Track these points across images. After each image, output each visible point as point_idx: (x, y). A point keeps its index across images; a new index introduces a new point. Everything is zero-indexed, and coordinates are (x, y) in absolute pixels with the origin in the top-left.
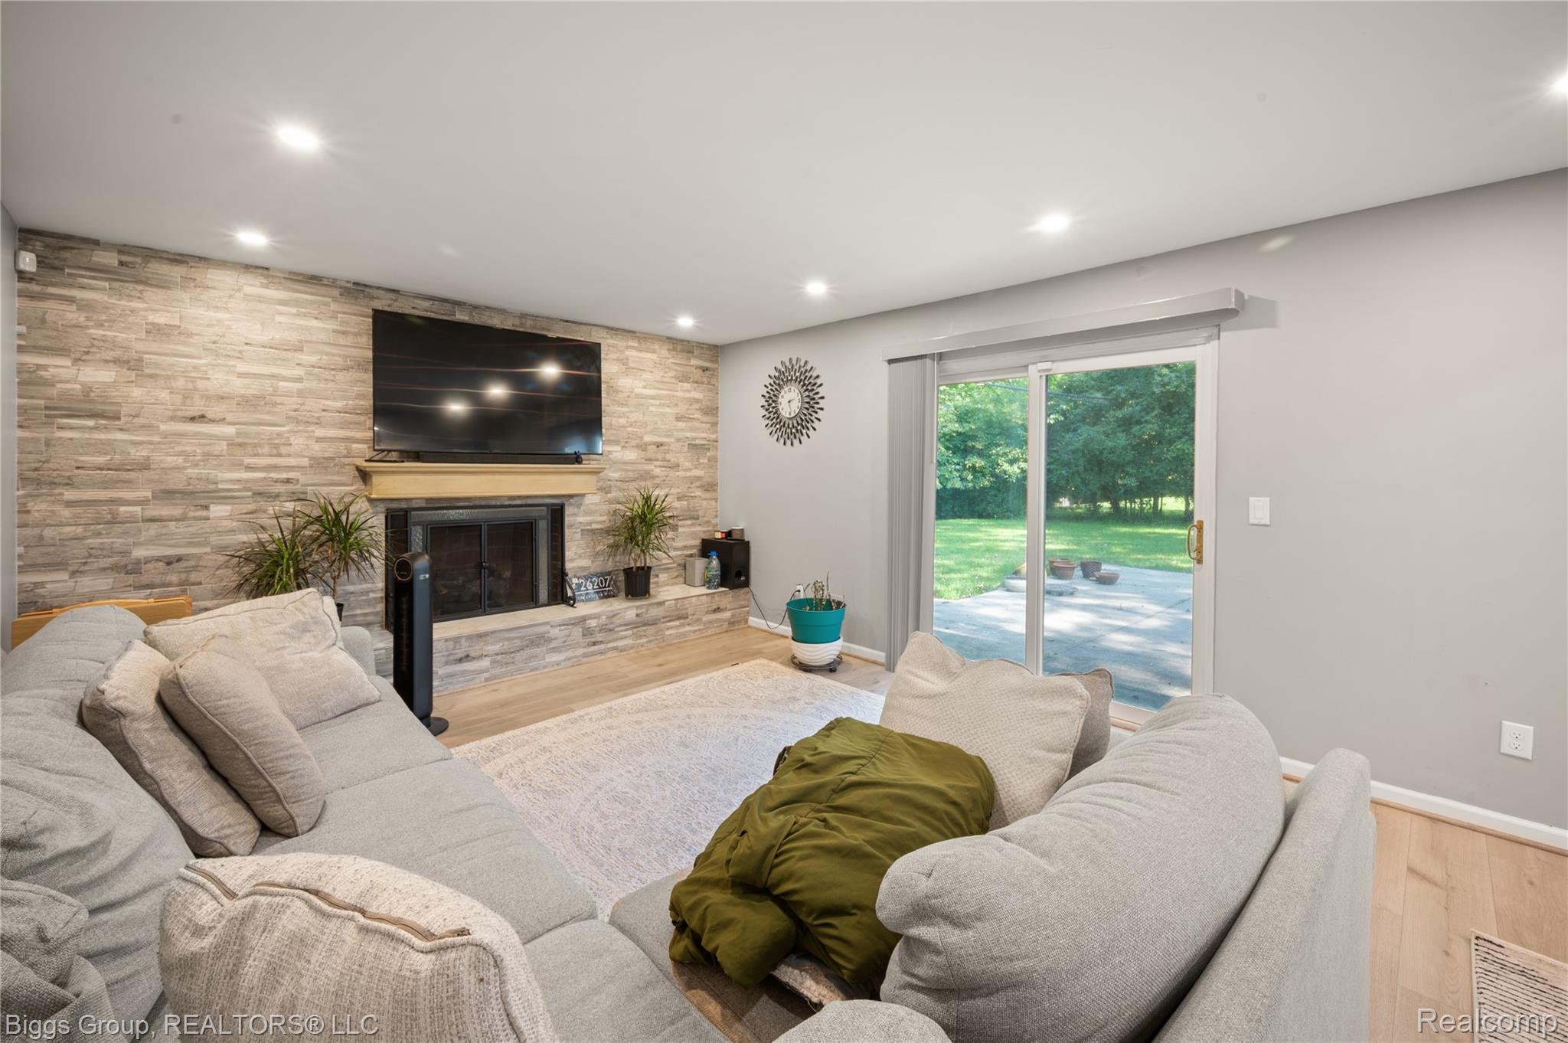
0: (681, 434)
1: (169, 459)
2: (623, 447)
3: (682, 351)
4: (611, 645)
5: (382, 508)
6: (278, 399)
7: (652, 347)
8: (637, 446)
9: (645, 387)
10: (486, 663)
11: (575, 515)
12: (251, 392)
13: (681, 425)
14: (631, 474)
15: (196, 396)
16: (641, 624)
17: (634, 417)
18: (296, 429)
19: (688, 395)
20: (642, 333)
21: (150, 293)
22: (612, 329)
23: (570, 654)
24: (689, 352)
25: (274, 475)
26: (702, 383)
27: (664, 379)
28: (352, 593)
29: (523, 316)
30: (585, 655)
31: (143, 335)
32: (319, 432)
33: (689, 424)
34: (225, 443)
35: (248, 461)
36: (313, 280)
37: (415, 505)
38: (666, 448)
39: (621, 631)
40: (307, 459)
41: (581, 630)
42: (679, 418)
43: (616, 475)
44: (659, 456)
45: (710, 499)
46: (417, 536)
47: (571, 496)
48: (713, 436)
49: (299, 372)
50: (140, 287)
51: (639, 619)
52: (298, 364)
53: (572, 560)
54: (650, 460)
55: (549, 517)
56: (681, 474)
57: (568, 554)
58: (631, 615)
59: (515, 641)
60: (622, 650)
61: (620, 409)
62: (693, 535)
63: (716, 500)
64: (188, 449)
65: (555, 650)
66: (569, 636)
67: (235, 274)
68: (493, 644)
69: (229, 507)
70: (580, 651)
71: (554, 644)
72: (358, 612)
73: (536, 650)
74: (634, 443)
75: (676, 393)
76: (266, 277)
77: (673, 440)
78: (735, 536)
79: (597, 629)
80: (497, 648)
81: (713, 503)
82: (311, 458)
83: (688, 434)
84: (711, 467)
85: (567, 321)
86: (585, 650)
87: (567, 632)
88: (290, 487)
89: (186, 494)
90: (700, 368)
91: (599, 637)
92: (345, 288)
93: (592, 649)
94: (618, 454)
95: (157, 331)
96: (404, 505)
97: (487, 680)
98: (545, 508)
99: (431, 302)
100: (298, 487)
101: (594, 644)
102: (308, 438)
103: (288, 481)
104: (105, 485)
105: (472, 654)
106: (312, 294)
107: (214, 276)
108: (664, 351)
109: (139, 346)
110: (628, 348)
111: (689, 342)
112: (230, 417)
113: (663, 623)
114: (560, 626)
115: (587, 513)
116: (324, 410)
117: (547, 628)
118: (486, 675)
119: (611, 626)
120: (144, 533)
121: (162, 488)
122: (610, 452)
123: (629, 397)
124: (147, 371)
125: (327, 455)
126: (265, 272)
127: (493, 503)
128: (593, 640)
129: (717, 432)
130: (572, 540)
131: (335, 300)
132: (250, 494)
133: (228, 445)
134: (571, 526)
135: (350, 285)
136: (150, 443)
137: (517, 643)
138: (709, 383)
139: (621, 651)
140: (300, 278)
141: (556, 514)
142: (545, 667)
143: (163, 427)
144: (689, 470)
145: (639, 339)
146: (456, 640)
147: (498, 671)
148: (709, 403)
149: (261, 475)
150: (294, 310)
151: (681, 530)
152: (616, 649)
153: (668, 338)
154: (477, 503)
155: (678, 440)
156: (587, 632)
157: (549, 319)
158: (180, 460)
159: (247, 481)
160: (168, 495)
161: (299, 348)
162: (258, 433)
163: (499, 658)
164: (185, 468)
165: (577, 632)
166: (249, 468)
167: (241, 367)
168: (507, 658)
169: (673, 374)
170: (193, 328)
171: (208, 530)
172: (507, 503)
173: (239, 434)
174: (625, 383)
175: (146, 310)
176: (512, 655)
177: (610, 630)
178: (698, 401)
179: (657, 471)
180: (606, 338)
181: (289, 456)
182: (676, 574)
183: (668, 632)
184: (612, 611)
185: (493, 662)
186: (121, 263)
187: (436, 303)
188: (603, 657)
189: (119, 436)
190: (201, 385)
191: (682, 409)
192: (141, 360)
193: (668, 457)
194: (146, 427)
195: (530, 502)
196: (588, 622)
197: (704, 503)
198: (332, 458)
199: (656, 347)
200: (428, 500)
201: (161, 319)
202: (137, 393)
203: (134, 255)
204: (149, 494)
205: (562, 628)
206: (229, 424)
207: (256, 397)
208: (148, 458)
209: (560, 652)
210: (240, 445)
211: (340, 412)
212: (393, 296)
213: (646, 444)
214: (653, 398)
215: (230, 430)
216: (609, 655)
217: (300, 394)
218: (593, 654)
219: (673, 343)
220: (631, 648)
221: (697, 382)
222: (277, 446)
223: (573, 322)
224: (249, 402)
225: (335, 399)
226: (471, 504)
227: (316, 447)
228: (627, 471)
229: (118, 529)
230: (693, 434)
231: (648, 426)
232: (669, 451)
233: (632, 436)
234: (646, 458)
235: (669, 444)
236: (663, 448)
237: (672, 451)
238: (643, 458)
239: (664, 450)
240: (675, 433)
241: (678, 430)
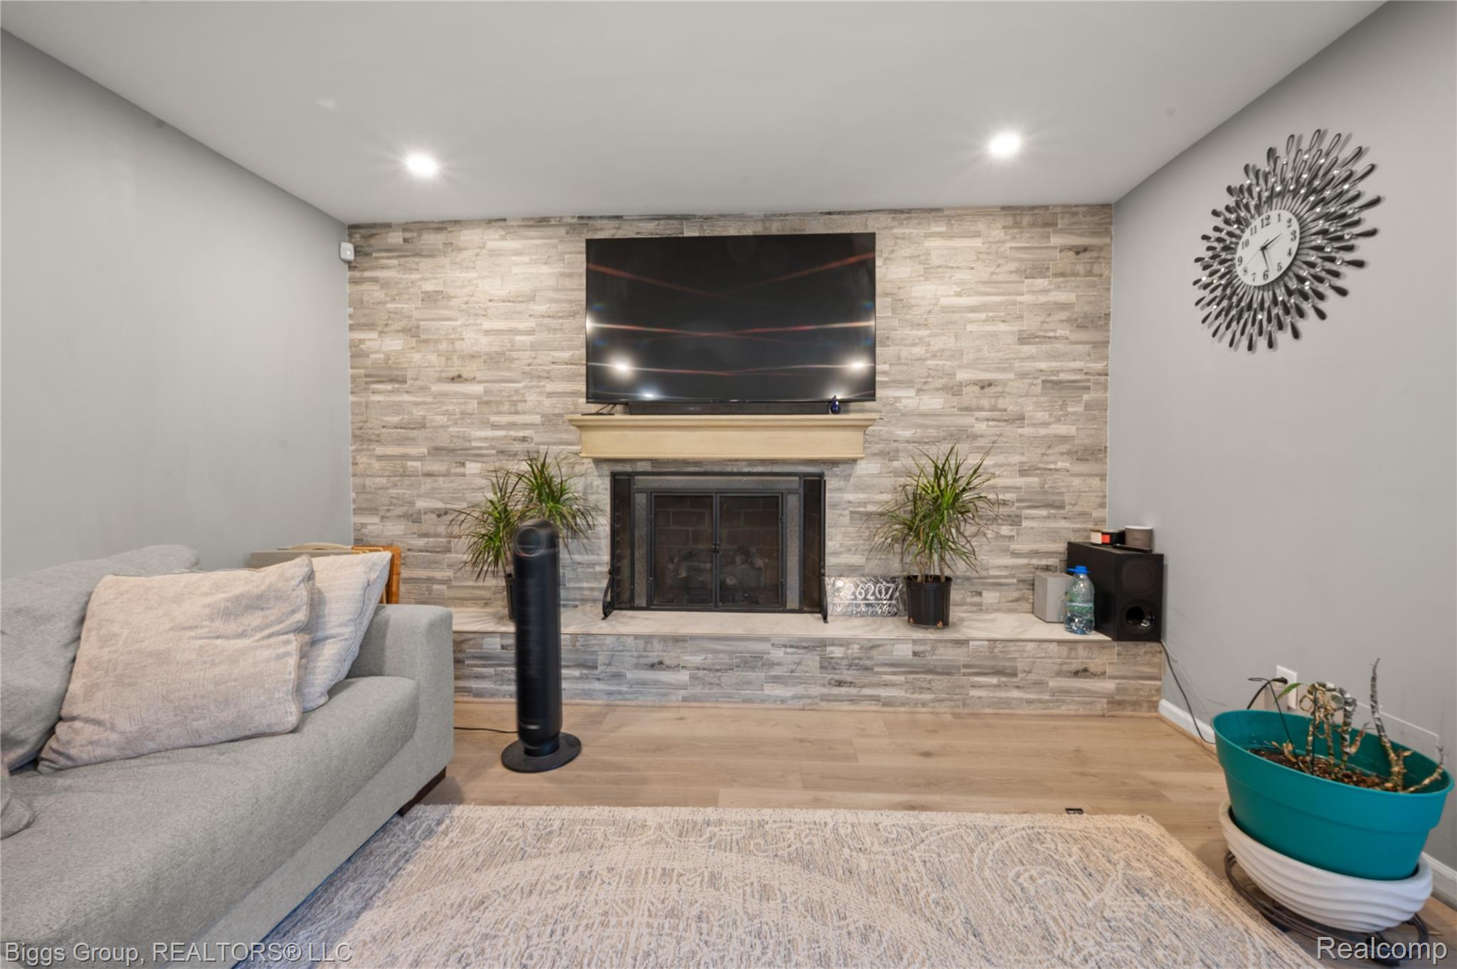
0: (1029, 366)
1: (438, 418)
2: (919, 390)
3: (1033, 225)
4: (866, 691)
5: (606, 469)
6: (514, 354)
7: (973, 228)
8: (945, 389)
9: (958, 295)
10: (683, 676)
11: (840, 490)
12: (494, 349)
13: (1028, 349)
14: (933, 432)
15: (455, 358)
16: (918, 668)
17: (937, 344)
18: (530, 384)
19: (1042, 299)
20: (954, 208)
21: (425, 264)
22: (902, 211)
23: (800, 690)
24: (1046, 225)
25: (513, 433)
26: (1075, 274)
27: (995, 278)
28: (579, 563)
29: (767, 218)
30: (824, 698)
31: (419, 304)
32: (550, 387)
33: (1044, 347)
34: (476, 401)
35: (493, 419)
36: (542, 222)
37: (641, 467)
38: (999, 389)
39: (886, 673)
40: (539, 417)
41: (818, 658)
42: (1023, 339)
43: (908, 434)
44: (985, 403)
45: (1090, 475)
46: (641, 500)
47: (834, 463)
48: (1099, 366)
49: (531, 324)
50: (416, 260)
51: (917, 661)
52: (530, 316)
53: (836, 554)
54: (967, 409)
55: (801, 491)
56: (1027, 431)
57: (830, 545)
58: (904, 651)
59: (721, 656)
60: (888, 703)
61: (914, 332)
62: (1053, 535)
63: (1103, 477)
64: (450, 408)
65: (777, 680)
66: (799, 664)
67: (479, 231)
68: (693, 653)
69: (479, 465)
70: (817, 690)
71: (776, 672)
72: (585, 585)
73: (750, 675)
74: (939, 383)
75: (1019, 298)
76: (501, 227)
77: (1012, 376)
78: (1131, 542)
79: (845, 662)
80: (697, 659)
81: (1096, 482)
82: (543, 415)
83: (1043, 365)
84: (1094, 419)
85: (830, 213)
86: (825, 691)
87: (796, 658)
88: (525, 446)
89: (451, 451)
90: (1070, 249)
91: (847, 675)
92: (570, 225)
93: (836, 691)
94: (909, 401)
95: (431, 299)
96: (628, 468)
97: (685, 699)
98: (796, 478)
99: (657, 222)
100: (531, 446)
101: (840, 684)
102: (540, 393)
103: (524, 439)
104: (400, 441)
105: (667, 662)
106: (541, 238)
107: (468, 237)
108: (996, 231)
109: (416, 314)
110: (927, 236)
111: (1046, 207)
112: (479, 376)
113: (964, 675)
114: (785, 646)
115: (859, 489)
116: (553, 363)
117: (765, 646)
118: (682, 693)
119: (868, 663)
120: (423, 487)
121: (434, 444)
122: (898, 399)
123: (930, 312)
124: (423, 337)
125: (556, 411)
126: (503, 224)
127: (729, 469)
128: (837, 677)
129: (1106, 358)
130: (835, 525)
131: (562, 240)
132: (494, 452)
133: (479, 403)
134: (834, 506)
135: (575, 221)
136: (426, 403)
137: (724, 658)
138: (1089, 273)
139: (885, 704)
140: (531, 223)
141: (813, 489)
142: (763, 701)
143: (434, 388)
144: (1045, 424)
145: (949, 218)
146: (648, 638)
147: (698, 690)
148: (1087, 309)
149: (502, 433)
150: (526, 259)
151: (1025, 524)
152: (876, 699)
153: (1004, 208)
154: (709, 468)
155: (1023, 375)
156: (828, 664)
157: (805, 215)
158: (445, 418)
159: (493, 439)
160: (437, 451)
161: (531, 298)
162: (500, 391)
163: (701, 673)
164: (448, 426)
165: (812, 660)
166: (495, 427)
167: (487, 325)
168: (710, 677)
169: (1013, 266)
170: (451, 291)
171: (465, 487)
172: (746, 470)
173: (486, 392)
174: (925, 292)
175: (421, 280)
176: (718, 674)
177: (867, 669)
178: (1063, 306)
179: (981, 427)
180: (893, 227)
181: (524, 413)
182: (1016, 595)
183: (974, 693)
184: (869, 640)
185: (693, 678)
186: (405, 240)
187: (662, 222)
188: (852, 707)
189: (407, 398)
190: (458, 345)
191: (1031, 323)
192: (418, 327)
193: (1001, 403)
194: (423, 389)
195: (776, 469)
196: (829, 649)
197: (1076, 482)
198: (561, 415)
199: (981, 226)
200: (654, 461)
201: (429, 287)
202: (416, 357)
203: (412, 231)
204: (425, 451)
205: (789, 650)
206: (481, 382)
207: (496, 353)
208: (424, 418)
209: (786, 684)
210: (487, 403)
211: (567, 364)
212: (615, 223)
213: (960, 385)
214: (973, 309)
215: (478, 389)
216: (864, 706)
217: (533, 347)
218: (837, 699)
219: (1014, 215)
220: (903, 704)
221: (1062, 275)
222: (514, 403)
223: (839, 213)
224: (495, 359)
225: (562, 349)
226: (702, 470)
227: (547, 402)
228: (925, 427)
229: (407, 481)
230: (1054, 364)
231: (965, 356)
232: (1005, 395)
233: (935, 373)
234: (960, 406)
235: (1004, 383)
236: (992, 390)
237: (1010, 393)
238: (954, 407)
239: (995, 393)
240: (1017, 364)
241: (1022, 359)
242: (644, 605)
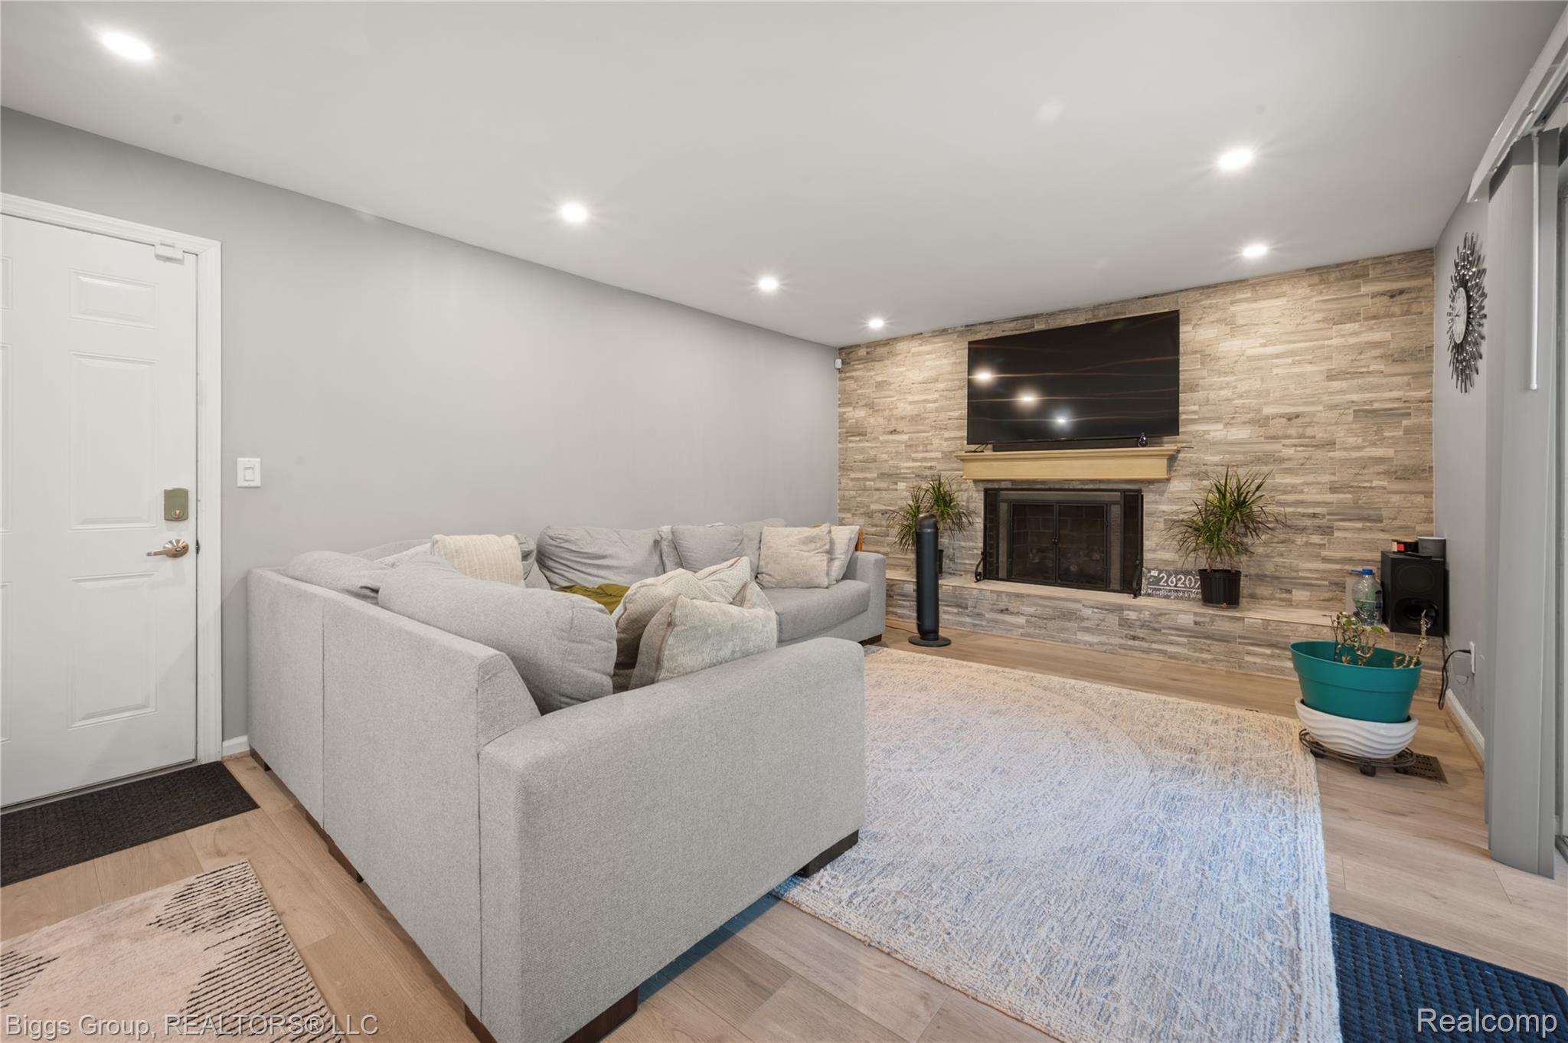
0: (1338, 399)
1: (884, 455)
2: (1226, 424)
3: (1338, 280)
4: (1155, 646)
5: (981, 487)
6: (926, 415)
7: (1278, 290)
8: (1251, 422)
9: (1264, 345)
10: (1022, 620)
11: (1156, 502)
12: (914, 413)
13: (1336, 385)
14: (1240, 457)
15: (893, 419)
16: (1198, 634)
17: (1243, 387)
18: (934, 433)
19: (1352, 340)
20: (1254, 278)
21: (877, 365)
22: (1209, 287)
23: (1104, 639)
24: (1357, 277)
25: (925, 464)
26: (1393, 315)
27: (1301, 328)
28: (964, 547)
29: (1096, 308)
30: (1121, 646)
31: (874, 389)
32: (947, 434)
33: (1355, 382)
34: (903, 445)
35: (914, 455)
36: (944, 332)
37: (1004, 485)
38: (1308, 420)
39: (1172, 635)
40: (940, 453)
41: (1117, 618)
42: (1331, 377)
43: (1217, 459)
44: (1293, 431)
45: (1411, 493)
46: (1003, 508)
47: (1151, 482)
48: (1422, 394)
49: (936, 396)
50: (873, 364)
51: (1197, 628)
52: (936, 391)
53: (1154, 551)
54: (1275, 438)
55: (1122, 503)
56: (1337, 454)
57: (1148, 544)
58: (1186, 620)
59: (1047, 609)
60: (1173, 656)
61: (1222, 379)
62: (1369, 545)
63: (1428, 494)
64: (890, 449)
65: (1087, 630)
66: (1103, 620)
67: (906, 342)
68: (1027, 606)
69: (905, 484)
70: (1116, 641)
71: (1085, 624)
72: (967, 562)
73: (1068, 625)
74: (1246, 418)
75: (1327, 342)
76: (920, 339)
77: (1321, 408)
79: (1138, 623)
80: (1031, 610)
81: (1420, 499)
82: (943, 452)
83: (1354, 397)
84: (1416, 442)
85: (1146, 297)
86: (1123, 641)
87: (1101, 616)
88: (932, 471)
89: (890, 475)
90: (1383, 294)
91: (1140, 633)
92: (958, 331)
93: (1131, 642)
94: (1218, 433)
95: (880, 385)
96: (996, 486)
97: (1022, 635)
98: (1119, 493)
99: (1015, 322)
100: (935, 472)
101: (1134, 638)
102: (941, 438)
103: (931, 468)
104: (863, 470)
105: (1011, 609)
106: (944, 342)
107: (901, 347)
108: (1302, 290)
109: (873, 395)
110: (1232, 303)
111: (1356, 262)
112: (906, 430)
113: (1240, 643)
114: (1093, 607)
115: (1171, 502)
116: (949, 419)
117: (1078, 606)
118: (1021, 630)
119: (1157, 626)
120: (874, 497)
121: (881, 471)
122: (1207, 432)
123: (1236, 362)
124: (876, 408)
125: (951, 449)
126: (920, 336)
127: (1066, 487)
128: (1132, 633)
129: (1430, 386)
130: (1152, 529)
131: (955, 342)
132: (913, 476)
133: (906, 446)
134: (1151, 514)
135: (963, 328)
136: (876, 447)
137: (1050, 611)
138: (1408, 313)
139: (1170, 657)
140: (937, 333)
141: (1132, 501)
142: (1076, 643)
143: (881, 438)
144: (1359, 448)
145: (1254, 286)
146: (999, 593)
147: (1031, 630)
148: (1405, 344)
149: (919, 464)
150: (934, 356)
151: (1336, 534)
152: (1164, 653)
153: (1308, 270)
154: (1052, 486)
155: (1333, 407)
156: (1124, 623)
157: (1125, 302)
158: (886, 456)
159: (913, 468)
160: (882, 476)
161: (937, 381)
162: (917, 438)
163: (1033, 619)
164: (888, 461)
165: (1113, 620)
166: (915, 460)
167: (911, 398)
168: (1040, 622)
169: (1319, 316)
170: (891, 380)
171: (896, 497)
172: (1079, 487)
173: (910, 439)
174: (1231, 347)
175: (875, 375)
176: (1045, 621)
177: (1155, 630)
178: (1376, 345)
179: (1290, 452)
180: (1201, 300)
181: (931, 451)
182: (1328, 595)
183: (1248, 658)
184: (1158, 609)
185: (1028, 621)
186: (868, 353)
187: (1019, 322)
188: (1144, 656)
189: (867, 444)
190: (895, 412)
191: (1340, 362)
192: (873, 403)
193: (1309, 431)
194: (876, 438)
195: (1103, 486)
196: (1125, 612)
197: (1395, 498)
198: (951, 452)
199: (1286, 288)
200: (1013, 481)
201: (879, 379)
202: (872, 420)
203: (871, 347)
204: (876, 475)
205: (1095, 610)
206: (906, 433)
207: (916, 415)
208: (876, 456)
209: (1093, 634)
210: (911, 446)
211: (957, 419)
212: (989, 327)
213: (1267, 418)
214: (1278, 356)
215: (905, 437)
216: (1153, 656)
217: (937, 410)
218: (1132, 648)
219: (1320, 274)
220: (1186, 659)
221: (1374, 317)
222: (926, 445)
223: (1154, 296)
224: (916, 419)
225: (955, 410)
226: (1047, 487)
227: (945, 444)
228: (1234, 453)
229: (866, 493)
230: (1367, 396)
231: (1271, 395)
232: (1313, 424)
233: (1241, 410)
234: (1267, 435)
235: (1313, 414)
236: (1300, 420)
237: (1318, 423)
238: (1262, 436)
239: (1302, 423)
240: (1325, 398)
241: (1331, 393)
242: (1005, 577)
